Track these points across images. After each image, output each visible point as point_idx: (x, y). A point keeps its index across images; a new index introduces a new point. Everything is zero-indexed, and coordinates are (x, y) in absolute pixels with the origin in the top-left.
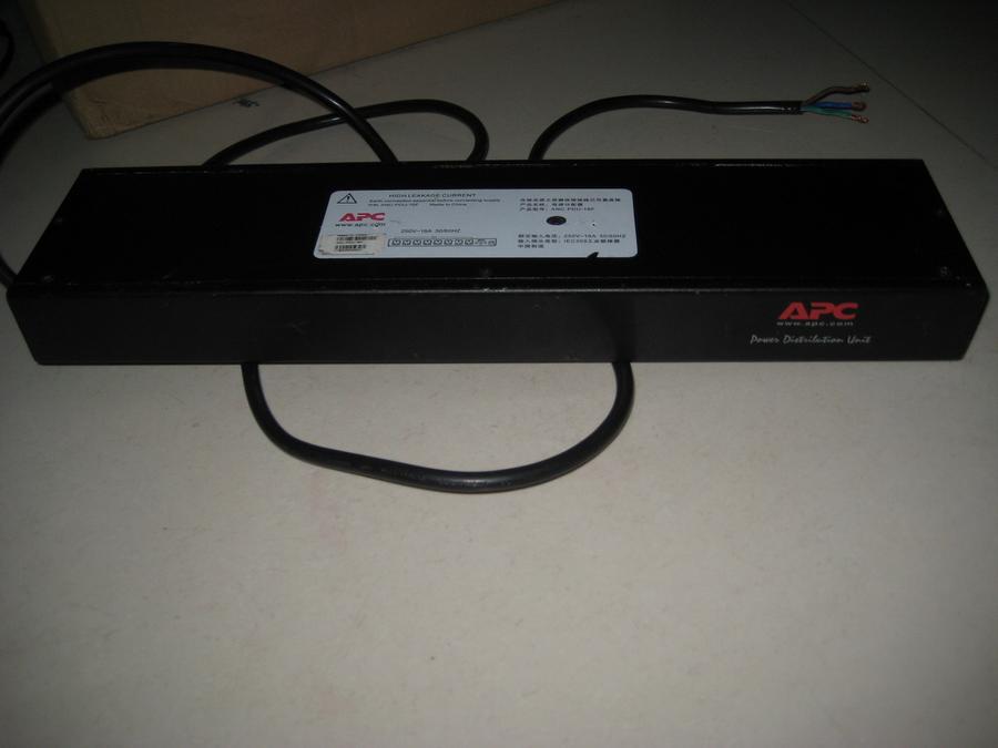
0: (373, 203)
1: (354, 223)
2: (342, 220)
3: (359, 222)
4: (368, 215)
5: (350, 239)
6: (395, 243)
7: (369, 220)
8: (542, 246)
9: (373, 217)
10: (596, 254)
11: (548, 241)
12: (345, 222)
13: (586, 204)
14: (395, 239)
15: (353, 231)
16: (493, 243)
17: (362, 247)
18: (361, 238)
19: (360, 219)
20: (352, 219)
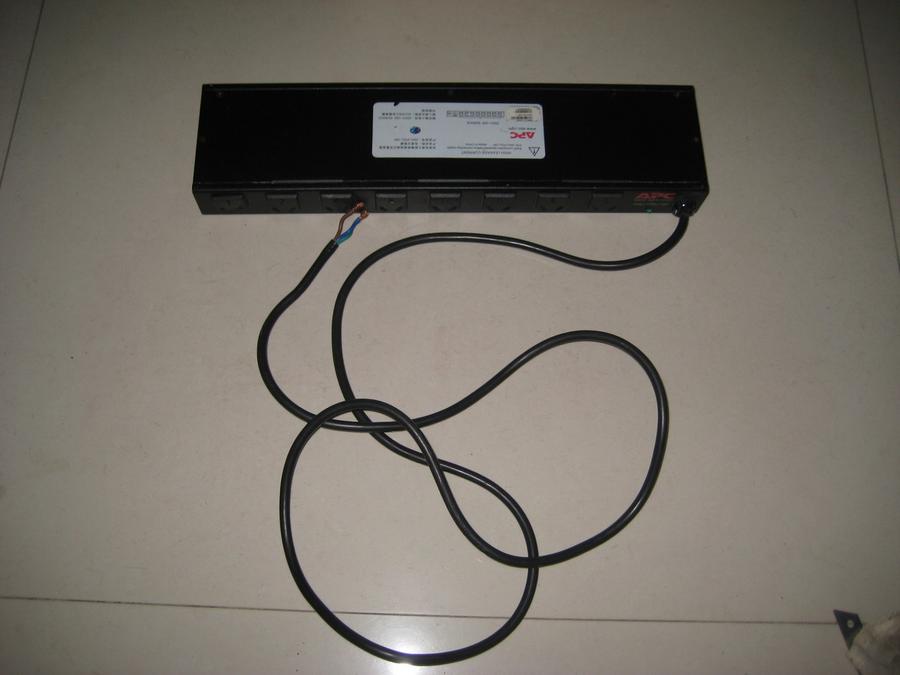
0: (519, 147)
2: (533, 133)
4: (520, 136)
5: (526, 118)
6: (500, 114)
7: (520, 132)
8: (423, 111)
9: (517, 135)
10: (395, 105)
11: (420, 114)
12: (531, 131)
13: (398, 144)
14: (501, 117)
15: (525, 124)
16: (448, 113)
17: (517, 111)
18: (519, 118)
19: (524, 134)
20: (528, 133)
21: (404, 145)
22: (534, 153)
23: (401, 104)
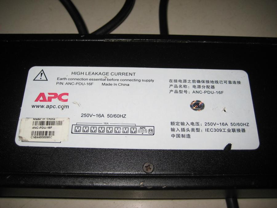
0: (60, 81)
1: (45, 104)
2: (37, 100)
3: (49, 103)
4: (56, 96)
5: (42, 123)
6: (77, 129)
7: (55, 102)
8: (189, 136)
9: (59, 97)
10: (229, 146)
11: (193, 130)
12: (39, 103)
13: (218, 87)
14: (77, 125)
15: (44, 114)
16: (152, 132)
17: (52, 133)
18: (51, 123)
19: (50, 99)
20: (44, 100)
21: (211, 85)
22: (42, 73)
23: (221, 147)
